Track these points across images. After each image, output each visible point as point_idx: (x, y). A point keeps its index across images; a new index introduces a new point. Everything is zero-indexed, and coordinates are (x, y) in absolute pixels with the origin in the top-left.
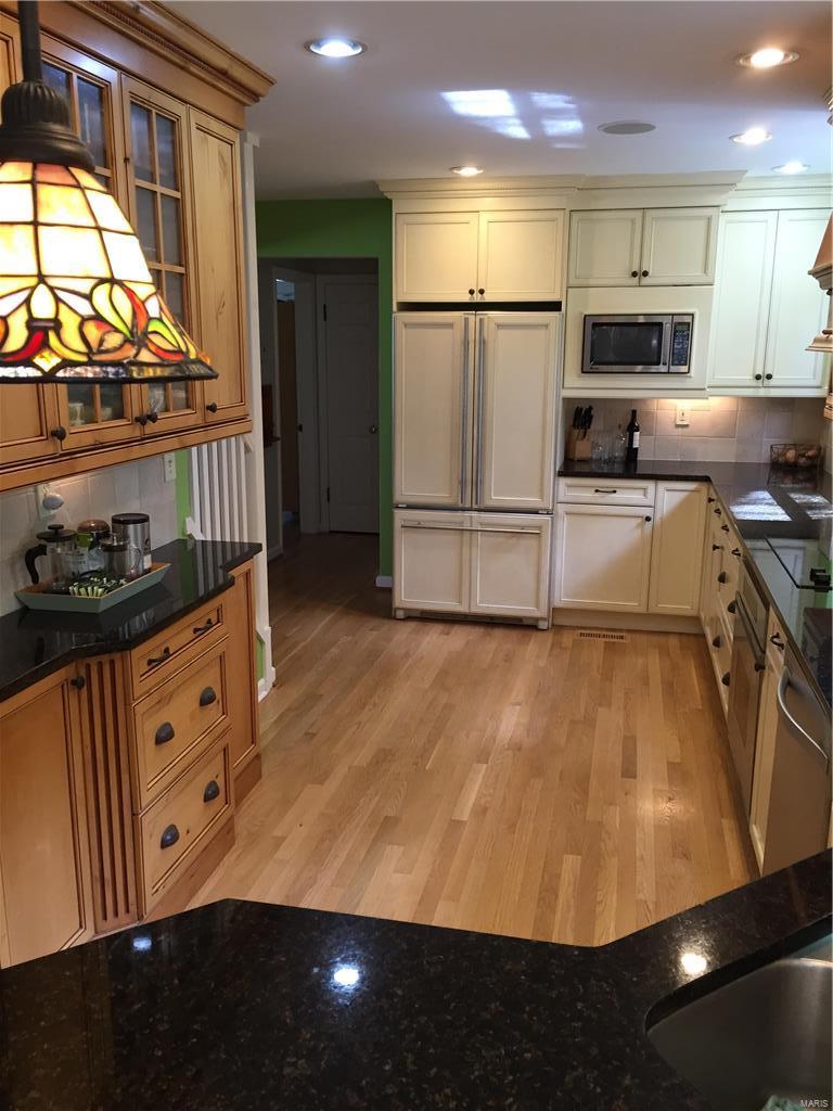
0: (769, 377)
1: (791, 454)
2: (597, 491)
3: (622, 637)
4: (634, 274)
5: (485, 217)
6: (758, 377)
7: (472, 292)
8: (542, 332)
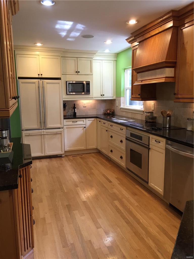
0: (104, 95)
1: (108, 111)
2: (73, 122)
3: (82, 156)
4: (76, 72)
5: (41, 57)
6: (102, 95)
7: (39, 75)
8: (58, 85)
